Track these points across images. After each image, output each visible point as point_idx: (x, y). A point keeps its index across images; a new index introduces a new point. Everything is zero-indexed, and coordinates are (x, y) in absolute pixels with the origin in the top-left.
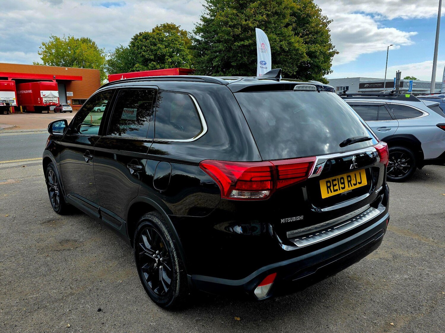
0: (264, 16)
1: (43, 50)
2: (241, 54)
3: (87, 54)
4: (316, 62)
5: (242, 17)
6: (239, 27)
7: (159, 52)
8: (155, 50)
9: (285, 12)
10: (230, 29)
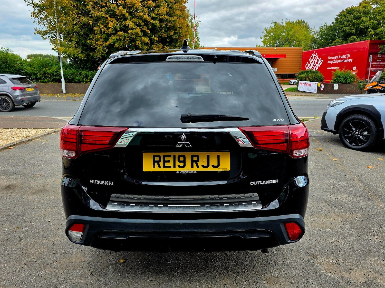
1: (264, 35)
3: (298, 35)
7: (362, 26)
8: (358, 24)
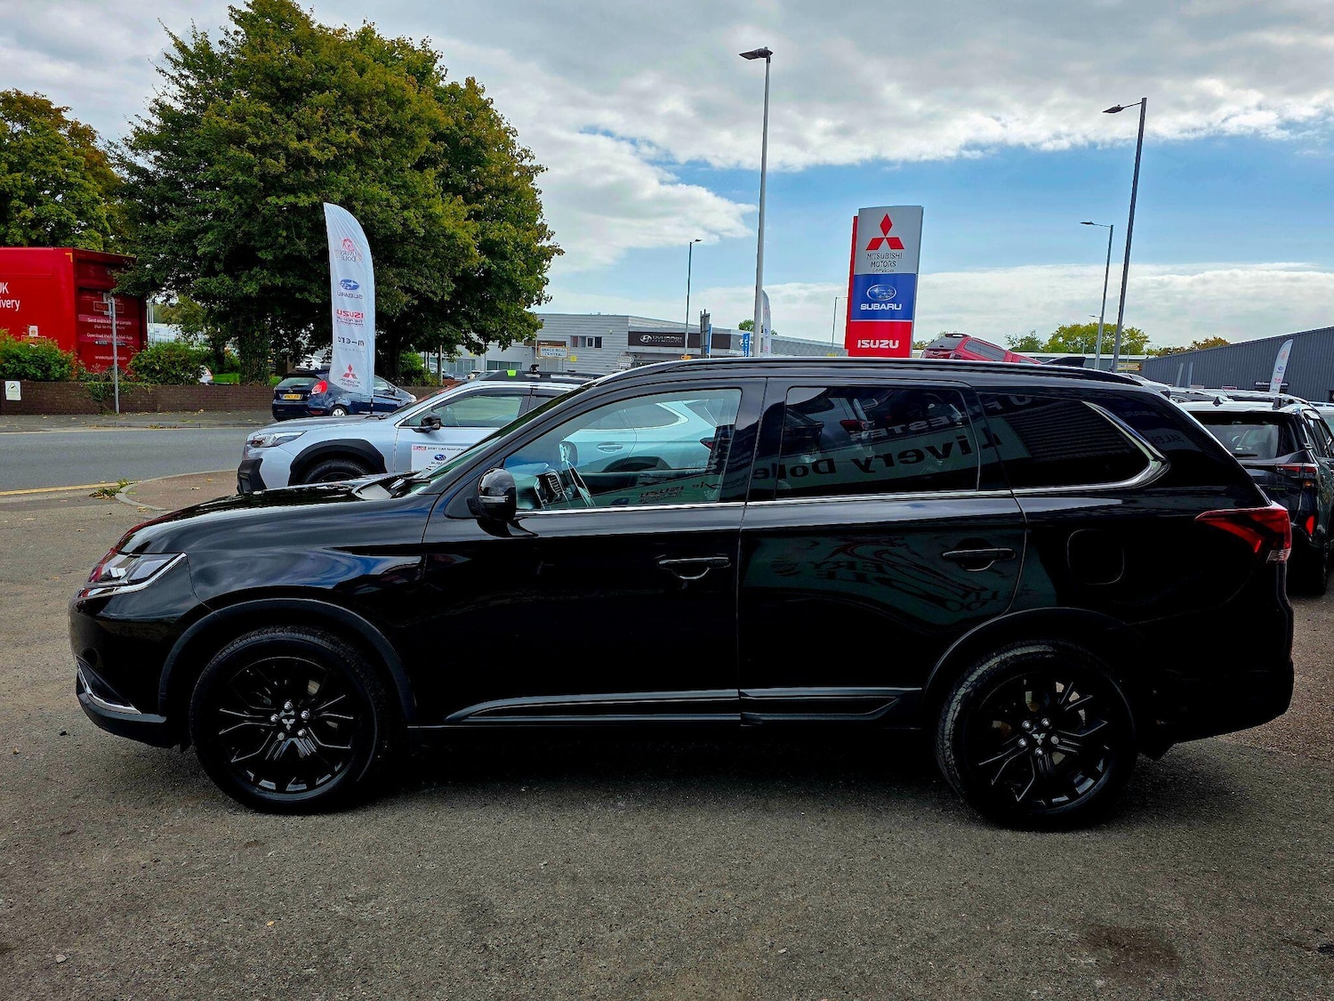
0: (354, 134)
2: (287, 228)
4: (504, 270)
5: (289, 127)
6: (279, 154)
9: (414, 132)
10: (252, 155)
